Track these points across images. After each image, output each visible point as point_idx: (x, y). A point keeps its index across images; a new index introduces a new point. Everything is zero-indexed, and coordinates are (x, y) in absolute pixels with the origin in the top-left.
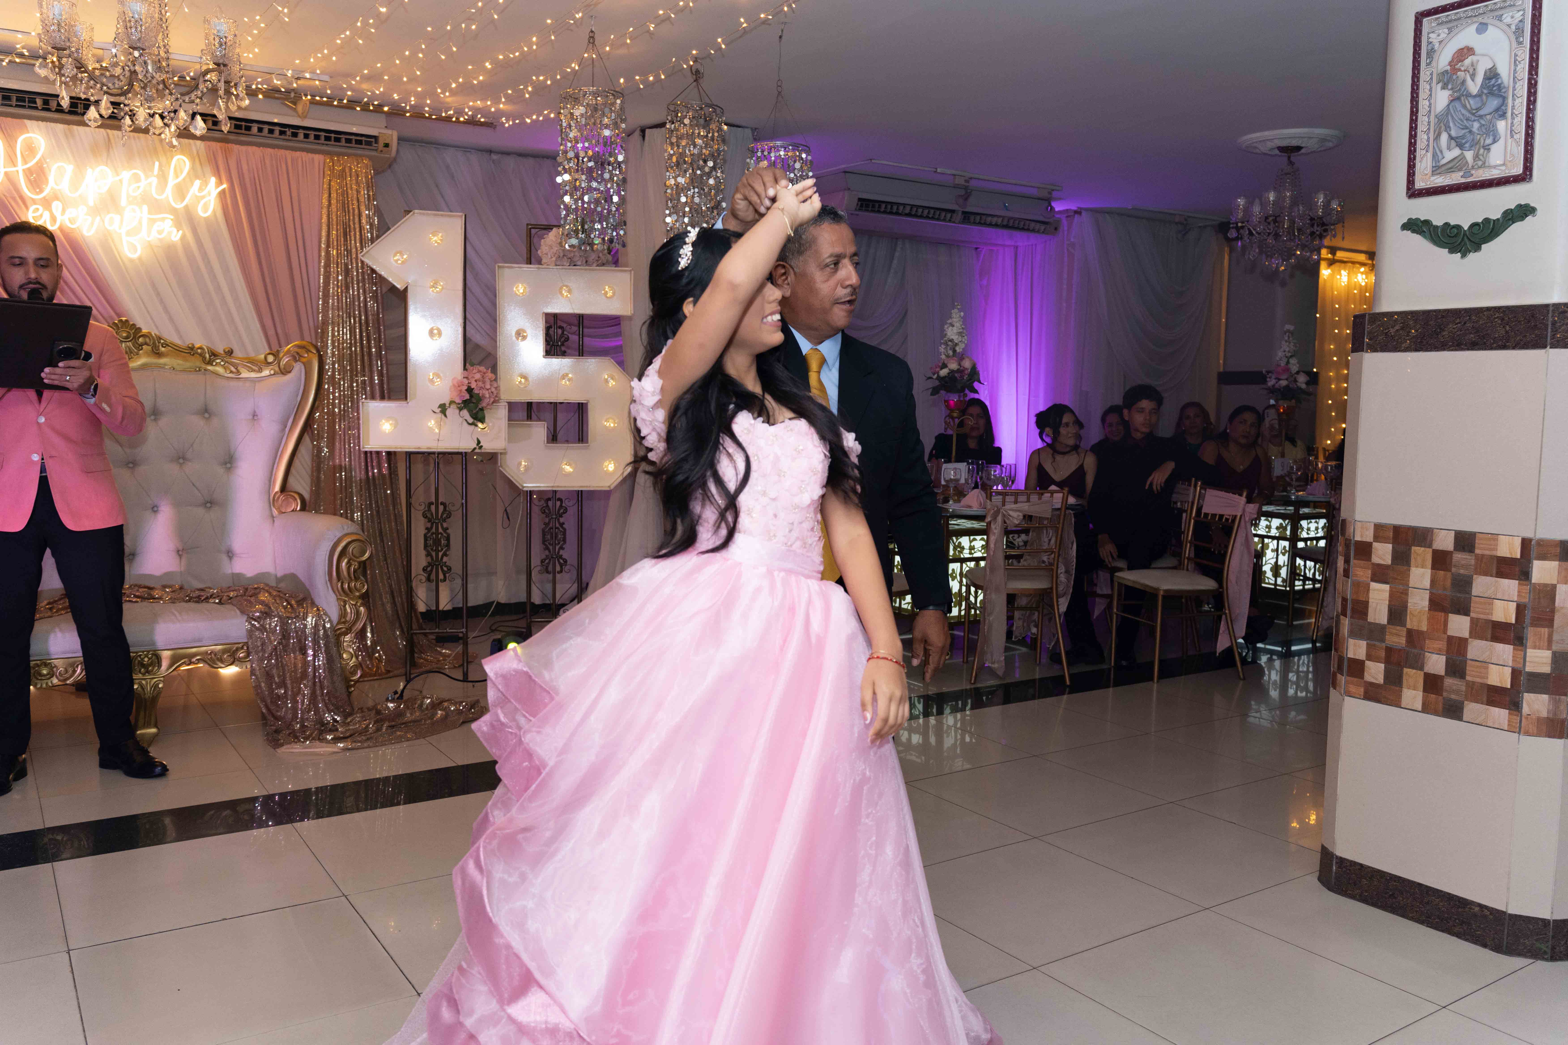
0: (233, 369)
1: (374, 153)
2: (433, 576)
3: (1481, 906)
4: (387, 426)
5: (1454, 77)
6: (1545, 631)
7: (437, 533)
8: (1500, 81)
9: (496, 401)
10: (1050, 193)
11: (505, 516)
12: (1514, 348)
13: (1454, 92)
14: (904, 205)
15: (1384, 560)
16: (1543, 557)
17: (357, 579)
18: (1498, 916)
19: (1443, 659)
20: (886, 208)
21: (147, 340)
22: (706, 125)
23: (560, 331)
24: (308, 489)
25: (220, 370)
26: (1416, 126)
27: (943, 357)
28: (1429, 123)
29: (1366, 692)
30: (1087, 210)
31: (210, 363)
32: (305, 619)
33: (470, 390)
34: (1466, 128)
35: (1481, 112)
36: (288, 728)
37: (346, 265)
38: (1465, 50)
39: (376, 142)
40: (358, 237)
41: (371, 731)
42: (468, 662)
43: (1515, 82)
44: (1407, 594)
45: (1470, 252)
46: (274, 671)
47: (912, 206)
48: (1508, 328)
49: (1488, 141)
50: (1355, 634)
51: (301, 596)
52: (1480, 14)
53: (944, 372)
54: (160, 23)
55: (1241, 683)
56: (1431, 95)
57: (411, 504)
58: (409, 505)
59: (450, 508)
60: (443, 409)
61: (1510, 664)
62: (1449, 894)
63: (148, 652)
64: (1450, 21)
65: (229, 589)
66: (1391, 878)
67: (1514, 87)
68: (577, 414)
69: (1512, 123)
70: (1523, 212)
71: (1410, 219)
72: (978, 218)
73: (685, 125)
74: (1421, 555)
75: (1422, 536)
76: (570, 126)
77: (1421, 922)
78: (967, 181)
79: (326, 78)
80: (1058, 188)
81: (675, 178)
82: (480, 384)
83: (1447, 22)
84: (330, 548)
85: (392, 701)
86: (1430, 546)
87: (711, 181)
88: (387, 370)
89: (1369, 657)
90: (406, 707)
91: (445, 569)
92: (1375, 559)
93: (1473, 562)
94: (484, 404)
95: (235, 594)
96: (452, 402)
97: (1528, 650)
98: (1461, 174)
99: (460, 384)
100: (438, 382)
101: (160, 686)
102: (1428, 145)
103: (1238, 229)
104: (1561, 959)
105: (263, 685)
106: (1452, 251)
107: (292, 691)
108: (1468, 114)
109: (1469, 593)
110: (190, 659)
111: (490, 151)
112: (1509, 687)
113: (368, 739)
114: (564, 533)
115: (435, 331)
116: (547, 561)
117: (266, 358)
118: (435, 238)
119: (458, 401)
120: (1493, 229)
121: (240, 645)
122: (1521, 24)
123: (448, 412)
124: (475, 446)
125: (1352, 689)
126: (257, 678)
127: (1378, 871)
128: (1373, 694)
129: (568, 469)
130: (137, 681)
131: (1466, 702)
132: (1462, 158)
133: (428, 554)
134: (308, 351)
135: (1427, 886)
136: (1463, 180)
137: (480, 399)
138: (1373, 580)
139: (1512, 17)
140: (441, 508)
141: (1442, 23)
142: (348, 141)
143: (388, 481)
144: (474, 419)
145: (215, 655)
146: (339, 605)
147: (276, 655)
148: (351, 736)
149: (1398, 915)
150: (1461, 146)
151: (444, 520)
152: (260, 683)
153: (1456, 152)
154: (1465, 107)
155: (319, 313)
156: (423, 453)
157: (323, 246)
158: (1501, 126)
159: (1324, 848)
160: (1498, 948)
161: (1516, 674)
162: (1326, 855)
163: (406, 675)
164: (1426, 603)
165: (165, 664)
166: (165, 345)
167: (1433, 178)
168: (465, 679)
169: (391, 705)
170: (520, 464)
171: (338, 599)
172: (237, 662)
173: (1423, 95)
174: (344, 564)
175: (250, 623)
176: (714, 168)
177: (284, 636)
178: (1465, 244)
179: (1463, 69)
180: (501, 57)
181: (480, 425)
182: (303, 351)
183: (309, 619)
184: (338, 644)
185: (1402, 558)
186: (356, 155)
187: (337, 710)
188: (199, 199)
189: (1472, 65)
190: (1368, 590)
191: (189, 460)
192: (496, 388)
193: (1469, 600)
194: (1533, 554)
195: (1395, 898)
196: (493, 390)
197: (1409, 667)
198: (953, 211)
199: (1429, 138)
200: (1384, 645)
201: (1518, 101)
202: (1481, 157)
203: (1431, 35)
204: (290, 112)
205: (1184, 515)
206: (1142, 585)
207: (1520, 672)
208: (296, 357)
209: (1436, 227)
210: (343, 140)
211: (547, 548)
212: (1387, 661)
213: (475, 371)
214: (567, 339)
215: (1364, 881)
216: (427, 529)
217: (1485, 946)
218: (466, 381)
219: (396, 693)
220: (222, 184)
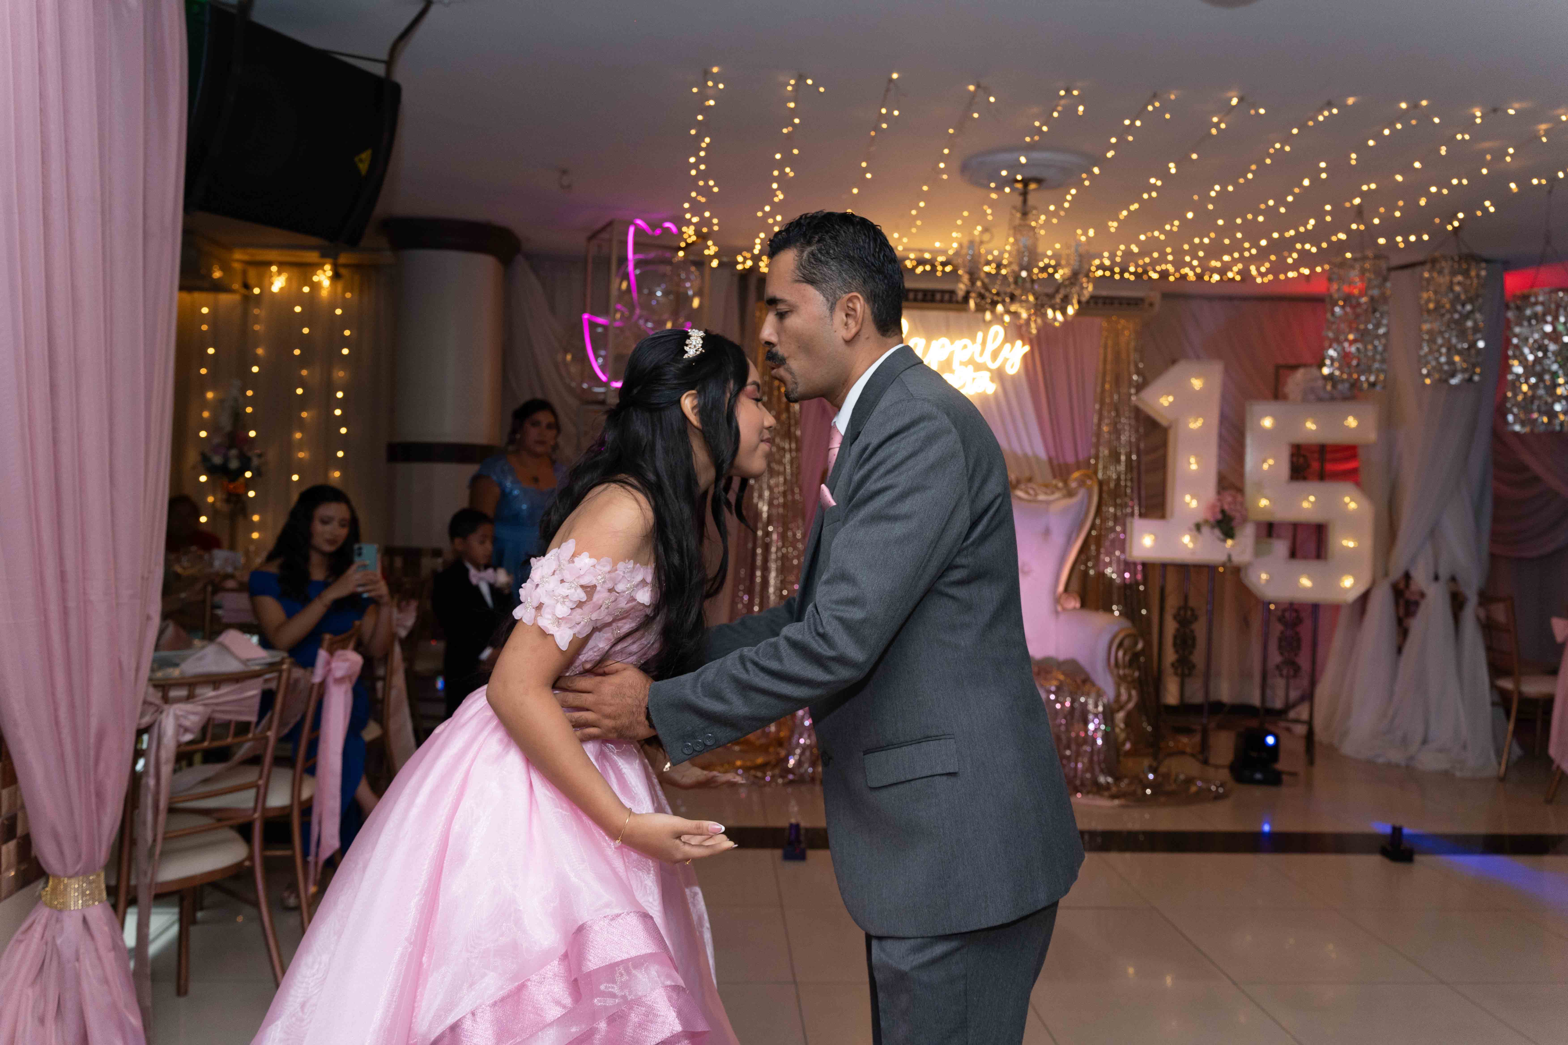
0: (1032, 493)
1: (1141, 310)
2: (1180, 671)
4: (1148, 541)
7: (1185, 634)
9: (1245, 520)
11: (1244, 623)
17: (1130, 667)
22: (1466, 273)
23: (1302, 458)
25: (1022, 493)
32: (1089, 695)
33: (1223, 512)
39: (1142, 302)
41: (1139, 794)
46: (1063, 736)
51: (1084, 678)
57: (1163, 607)
58: (1162, 609)
59: (1197, 612)
60: (1198, 527)
68: (1317, 534)
73: (1445, 276)
81: (1432, 322)
82: (1232, 506)
84: (1109, 640)
85: (1151, 773)
87: (1471, 325)
90: (1165, 779)
91: (1191, 666)
94: (1234, 523)
96: (1206, 522)
99: (1213, 506)
107: (1075, 753)
114: (1299, 642)
116: (1282, 666)
117: (1057, 484)
118: (1197, 383)
119: (1212, 520)
123: (1202, 530)
124: (1224, 559)
129: (1307, 583)
133: (1178, 652)
134: (1090, 478)
137: (1231, 519)
140: (1189, 613)
142: (1120, 304)
144: (1225, 536)
146: (1115, 687)
148: (1124, 796)
151: (1192, 623)
156: (1178, 565)
157: (1098, 392)
168: (1208, 764)
170: (1259, 577)
171: (1114, 682)
174: (1120, 654)
181: (1230, 541)
182: (1087, 478)
183: (1092, 696)
184: (1113, 719)
186: (1126, 316)
187: (1109, 773)
188: (1006, 360)
192: (1244, 510)
196: (1241, 511)
208: (1080, 484)
210: (1116, 304)
211: (1282, 654)
213: (1227, 495)
214: (1310, 466)
216: (1177, 629)
218: (1219, 504)
219: (1150, 767)
220: (1025, 347)
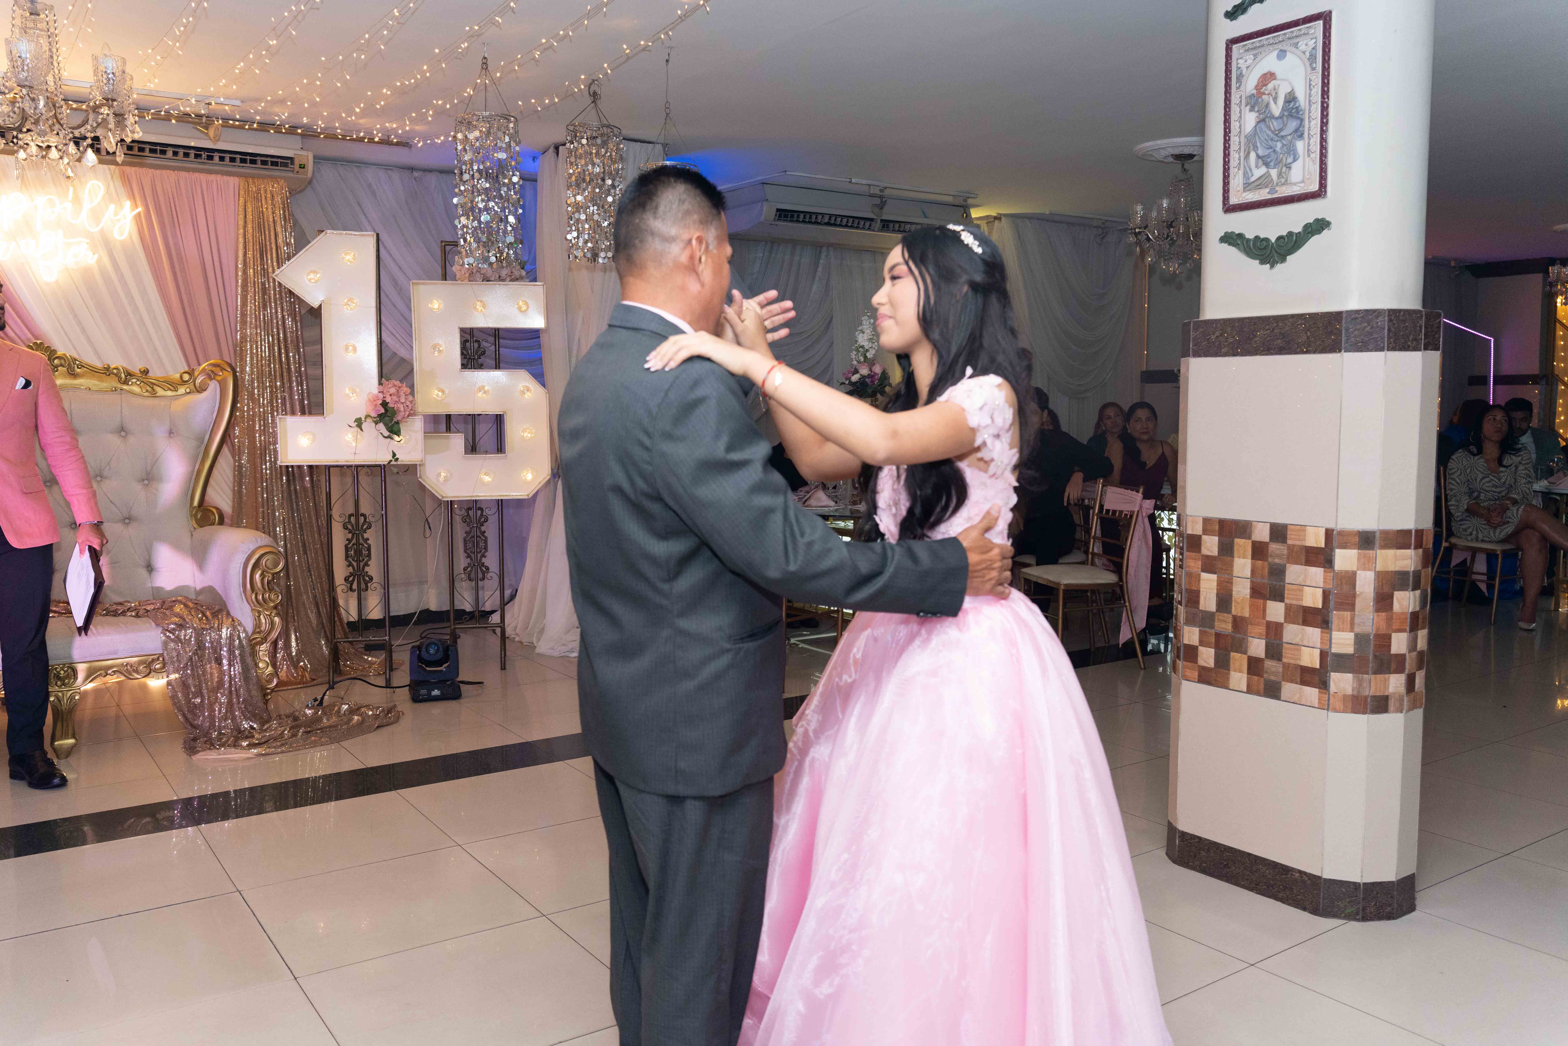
0: (148, 388)
1: (290, 174)
2: (355, 586)
3: (1300, 872)
4: (304, 441)
5: (1260, 100)
6: (1347, 614)
7: (358, 543)
8: (1297, 105)
9: (412, 414)
10: (965, 201)
11: (427, 526)
12: (1314, 352)
13: (1260, 114)
14: (823, 214)
15: (1212, 552)
16: (1344, 546)
17: (271, 590)
18: (1315, 881)
19: (1263, 642)
20: (804, 217)
21: (63, 361)
22: (604, 144)
23: (476, 345)
24: (230, 503)
25: (136, 389)
26: (1229, 145)
27: (855, 363)
28: (1240, 142)
29: (1199, 676)
30: (1005, 215)
31: (126, 382)
32: (219, 630)
33: (384, 404)
34: (1271, 148)
35: (1282, 133)
36: (205, 736)
37: (263, 284)
38: (1268, 76)
39: (292, 163)
40: (274, 256)
41: (286, 737)
42: (391, 670)
43: (1310, 106)
44: (1231, 583)
45: (1277, 263)
46: (190, 681)
47: (831, 216)
48: (1309, 333)
49: (1290, 160)
50: (1190, 622)
51: (217, 608)
52: (1280, 42)
53: (855, 378)
54: (51, 60)
55: (1142, 672)
56: (1240, 117)
57: (331, 516)
58: (330, 518)
59: (370, 519)
60: (359, 423)
61: (1319, 646)
62: (1274, 862)
63: (64, 665)
64: (1255, 48)
65: (147, 602)
66: (1225, 849)
67: (1310, 109)
68: (495, 425)
69: (1309, 143)
70: (1319, 226)
71: (1226, 233)
72: (897, 226)
73: (583, 145)
74: (1242, 546)
75: (1242, 528)
76: (465, 150)
77: (1251, 890)
78: (881, 191)
79: (238, 103)
80: (972, 196)
81: (574, 196)
82: (395, 398)
83: (1252, 49)
84: (244, 560)
85: (310, 709)
86: (1249, 538)
87: (610, 199)
88: (307, 386)
89: (1202, 643)
90: (324, 713)
91: (367, 579)
92: (1205, 551)
93: (1285, 552)
94: (399, 418)
95: (152, 607)
96: (367, 416)
97: (1334, 633)
98: (1267, 190)
99: (376, 398)
100: (354, 398)
101: (77, 698)
102: (1239, 164)
103: (1136, 234)
104: (1371, 919)
105: (180, 695)
106: (1263, 262)
107: (209, 699)
108: (1272, 135)
109: (1283, 580)
110: (105, 671)
111: (412, 169)
112: (1318, 667)
113: (282, 745)
114: (486, 542)
115: (351, 348)
116: (469, 569)
117: (181, 377)
118: (348, 257)
119: (373, 414)
120: (1296, 241)
121: (155, 657)
122: (1314, 52)
123: (363, 427)
124: (391, 458)
125: (1188, 673)
126: (173, 688)
127: (1215, 843)
128: (1206, 677)
129: (487, 479)
130: (54, 694)
131: (1283, 683)
132: (1267, 175)
133: (350, 565)
134: (223, 369)
135: (1255, 856)
136: (1269, 197)
137: (394, 412)
138: (1203, 570)
139: (1307, 45)
140: (361, 519)
141: (1248, 50)
142: (264, 163)
143: (310, 494)
144: (390, 432)
145: (131, 666)
146: (254, 616)
147: (192, 665)
148: (266, 742)
149: (1231, 883)
150: (1267, 164)
151: (365, 531)
152: (176, 692)
153: (1263, 170)
154: (1269, 128)
155: (237, 331)
156: (341, 467)
157: (240, 266)
158: (1300, 145)
159: (1170, 824)
160: (1315, 911)
161: (1323, 655)
162: (1172, 830)
163: (329, 683)
164: (1248, 591)
165: (81, 676)
166: (81, 366)
167: (1244, 195)
168: (388, 686)
169: (309, 712)
170: (439, 475)
171: (252, 610)
172: (153, 674)
173: (1234, 116)
174: (257, 576)
175: (165, 634)
176: (613, 186)
177: (199, 648)
178: (1273, 256)
179: (1267, 92)
180: (398, 84)
181: (396, 438)
182: (218, 369)
183: (224, 630)
184: (254, 654)
185: (1226, 549)
186: (271, 177)
187: (254, 717)
188: (114, 223)
189: (1275, 89)
190: (1199, 581)
191: (106, 478)
192: (411, 402)
193: (1283, 588)
194: (1335, 544)
195: (1229, 868)
196: (408, 403)
197: (1236, 652)
198: (872, 220)
199: (1240, 157)
200: (1213, 631)
201: (1313, 123)
202: (1284, 175)
203: (1240, 61)
204: (203, 136)
205: (1091, 512)
206: (1044, 579)
207: (1327, 653)
208: (211, 376)
209: (1248, 240)
210: (259, 162)
211: (469, 556)
212: (1217, 647)
213: (390, 386)
214: (484, 353)
215: (1203, 853)
216: (348, 540)
217: (1304, 909)
218: (381, 396)
219: (316, 700)
220: (137, 208)
